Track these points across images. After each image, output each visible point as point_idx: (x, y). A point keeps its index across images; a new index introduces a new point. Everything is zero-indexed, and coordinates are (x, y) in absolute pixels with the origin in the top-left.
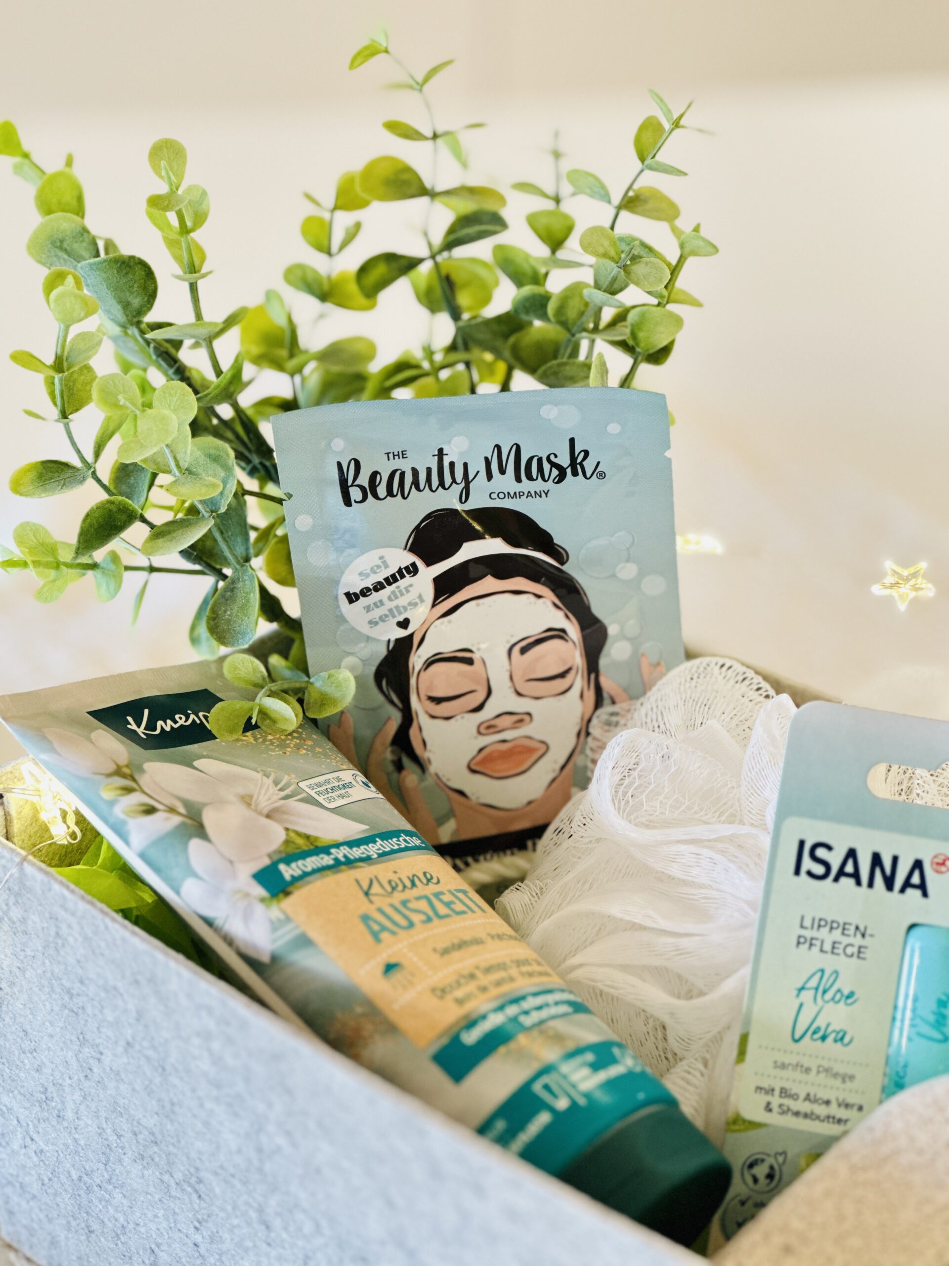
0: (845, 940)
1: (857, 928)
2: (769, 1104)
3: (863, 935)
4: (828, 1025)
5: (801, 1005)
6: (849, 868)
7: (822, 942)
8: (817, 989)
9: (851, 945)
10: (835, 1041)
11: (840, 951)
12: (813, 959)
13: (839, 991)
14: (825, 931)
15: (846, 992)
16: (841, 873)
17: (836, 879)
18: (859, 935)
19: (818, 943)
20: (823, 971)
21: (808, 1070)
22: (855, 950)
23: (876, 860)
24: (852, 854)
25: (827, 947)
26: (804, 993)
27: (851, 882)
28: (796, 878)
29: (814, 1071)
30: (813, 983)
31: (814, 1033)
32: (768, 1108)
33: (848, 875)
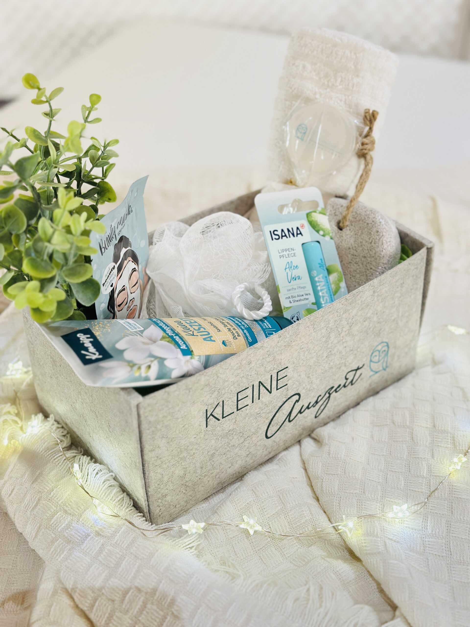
0: (290, 253)
1: (291, 249)
4: (295, 276)
5: (287, 273)
6: (283, 234)
7: (285, 255)
9: (292, 254)
10: (298, 279)
11: (290, 256)
12: (285, 260)
13: (294, 266)
14: (285, 252)
16: (282, 236)
20: (288, 262)
24: (283, 230)
25: (287, 256)
26: (287, 270)
27: (285, 238)
29: (297, 289)
30: (288, 266)
31: (293, 279)
32: (290, 302)
33: (284, 236)
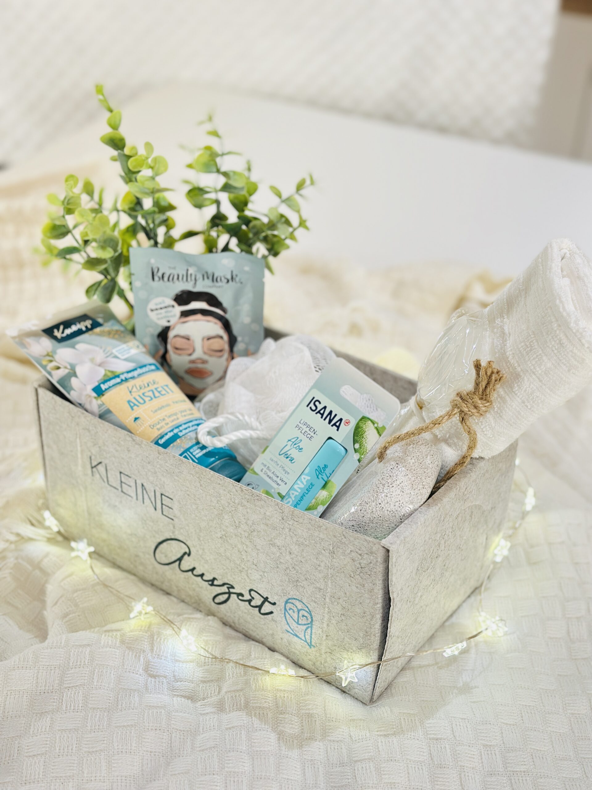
0: (309, 432)
1: (314, 430)
2: (263, 469)
3: (314, 433)
4: (290, 454)
5: (287, 445)
6: (322, 412)
7: (303, 430)
8: (293, 442)
9: (310, 434)
10: (290, 460)
11: (306, 435)
12: (297, 433)
13: (299, 446)
14: (305, 427)
15: (300, 447)
16: (319, 412)
17: (316, 413)
18: (313, 433)
19: (301, 429)
20: (298, 438)
21: (278, 465)
22: (310, 436)
23: (331, 413)
24: (325, 408)
25: (303, 432)
26: (289, 442)
27: (320, 416)
28: (306, 407)
29: (279, 466)
30: (293, 440)
31: (286, 455)
32: (262, 471)
33: (321, 414)
